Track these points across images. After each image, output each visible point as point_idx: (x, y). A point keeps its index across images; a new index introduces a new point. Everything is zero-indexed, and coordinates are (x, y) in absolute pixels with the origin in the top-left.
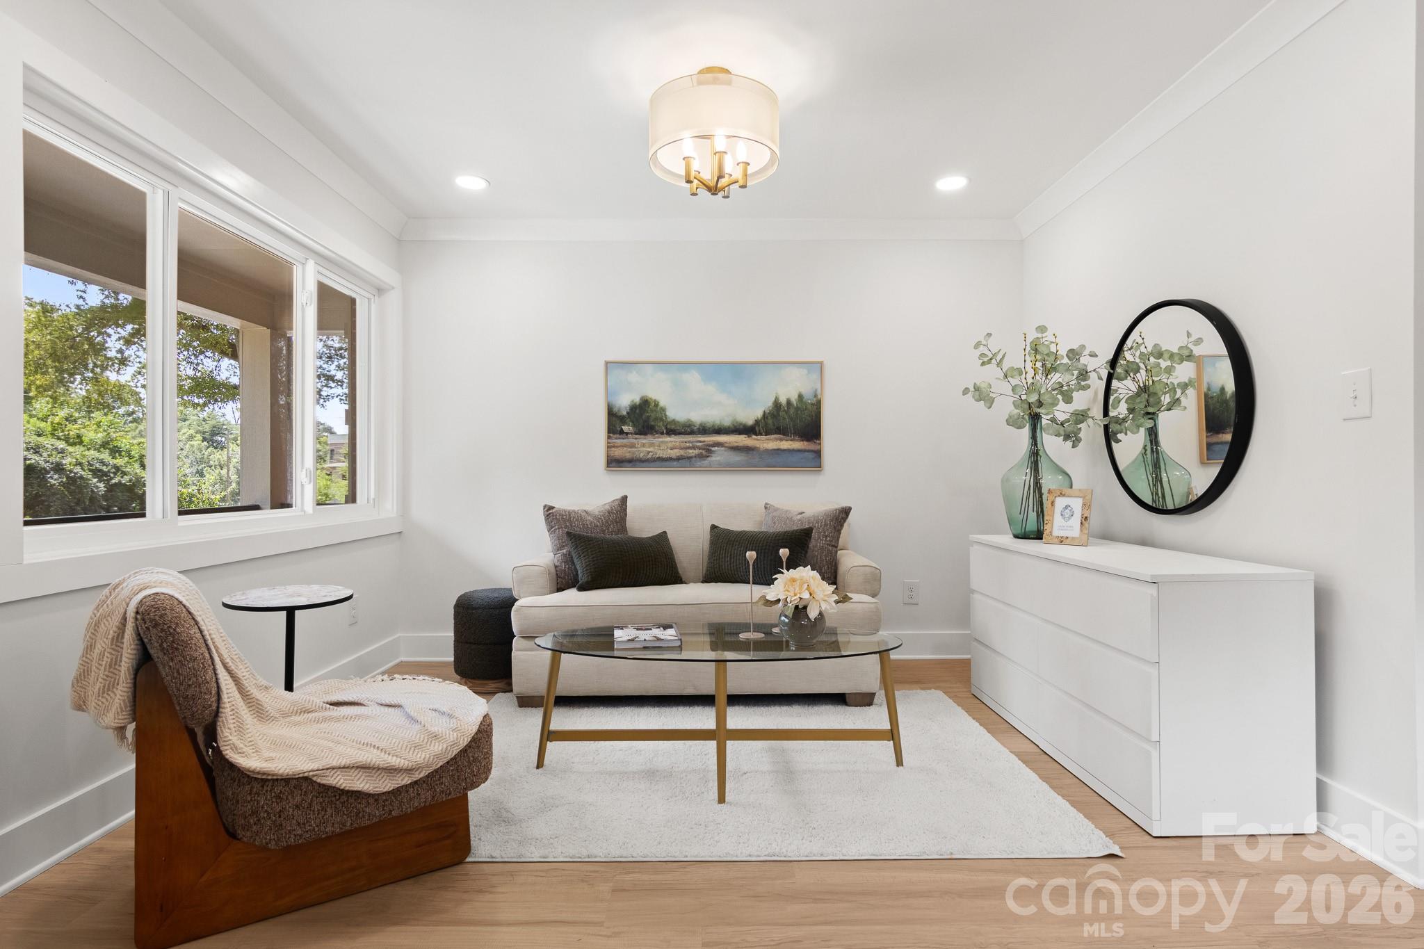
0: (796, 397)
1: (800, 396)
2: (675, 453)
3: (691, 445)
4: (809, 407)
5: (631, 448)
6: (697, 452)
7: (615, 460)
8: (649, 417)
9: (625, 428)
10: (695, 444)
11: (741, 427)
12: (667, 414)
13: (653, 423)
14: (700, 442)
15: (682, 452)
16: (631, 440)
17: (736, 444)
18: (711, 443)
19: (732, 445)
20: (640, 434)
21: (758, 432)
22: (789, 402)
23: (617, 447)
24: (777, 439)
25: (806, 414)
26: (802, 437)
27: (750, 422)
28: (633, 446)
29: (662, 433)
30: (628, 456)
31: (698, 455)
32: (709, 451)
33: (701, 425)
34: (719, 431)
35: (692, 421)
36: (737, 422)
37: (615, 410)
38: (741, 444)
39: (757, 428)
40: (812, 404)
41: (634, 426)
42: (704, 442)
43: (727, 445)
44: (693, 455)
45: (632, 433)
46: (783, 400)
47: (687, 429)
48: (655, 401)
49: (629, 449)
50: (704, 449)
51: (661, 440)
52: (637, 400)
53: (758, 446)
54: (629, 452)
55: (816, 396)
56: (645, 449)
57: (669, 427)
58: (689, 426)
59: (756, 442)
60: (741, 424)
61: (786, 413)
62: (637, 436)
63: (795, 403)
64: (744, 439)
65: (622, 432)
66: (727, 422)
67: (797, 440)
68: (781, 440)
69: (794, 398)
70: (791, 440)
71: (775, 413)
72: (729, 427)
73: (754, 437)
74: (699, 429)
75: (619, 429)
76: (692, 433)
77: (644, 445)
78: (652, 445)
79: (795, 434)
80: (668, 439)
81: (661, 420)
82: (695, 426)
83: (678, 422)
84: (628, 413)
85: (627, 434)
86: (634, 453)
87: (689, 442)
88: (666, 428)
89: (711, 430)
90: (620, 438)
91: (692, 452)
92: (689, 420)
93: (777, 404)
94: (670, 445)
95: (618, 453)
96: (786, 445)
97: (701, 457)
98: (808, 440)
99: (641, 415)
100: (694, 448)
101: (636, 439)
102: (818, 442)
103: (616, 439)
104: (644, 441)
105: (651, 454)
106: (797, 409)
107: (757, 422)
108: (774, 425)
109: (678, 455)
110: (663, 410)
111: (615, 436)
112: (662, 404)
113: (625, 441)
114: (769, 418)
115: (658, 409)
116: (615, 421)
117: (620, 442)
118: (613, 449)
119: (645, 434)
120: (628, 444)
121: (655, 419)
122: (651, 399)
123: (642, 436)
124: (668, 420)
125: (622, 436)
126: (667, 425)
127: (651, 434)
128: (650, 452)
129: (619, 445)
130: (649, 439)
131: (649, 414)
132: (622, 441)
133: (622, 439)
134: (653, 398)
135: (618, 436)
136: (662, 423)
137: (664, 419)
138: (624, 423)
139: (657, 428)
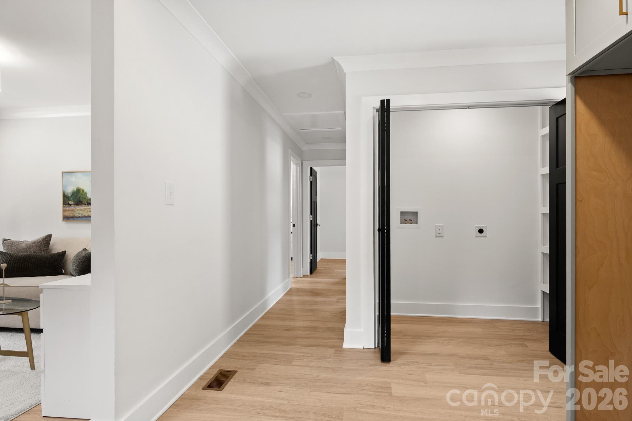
7: (66, 217)
8: (80, 197)
9: (70, 202)
12: (87, 195)
13: (81, 200)
28: (73, 210)
29: (85, 205)
30: (71, 215)
37: (66, 194)
41: (73, 202)
45: (73, 205)
48: (82, 190)
51: (85, 207)
52: (75, 189)
54: (72, 213)
56: (78, 212)
57: (88, 202)
62: (75, 206)
65: (69, 204)
75: (68, 203)
77: (78, 210)
78: (81, 210)
81: (85, 198)
84: (71, 195)
85: (71, 205)
86: (74, 214)
88: (87, 202)
95: (67, 214)
99: (77, 196)
103: (67, 207)
110: (86, 194)
112: (85, 191)
115: (84, 193)
116: (66, 199)
117: (68, 208)
118: (65, 212)
119: (78, 205)
120: (71, 209)
121: (83, 198)
122: (81, 189)
123: (77, 206)
124: (88, 198)
125: (69, 206)
126: (87, 200)
127: (81, 205)
128: (80, 213)
129: (68, 210)
130: (79, 207)
131: (80, 196)
132: (69, 208)
133: (69, 207)
134: (82, 188)
135: (67, 206)
136: (85, 200)
137: (86, 198)
138: (70, 200)
139: (83, 202)
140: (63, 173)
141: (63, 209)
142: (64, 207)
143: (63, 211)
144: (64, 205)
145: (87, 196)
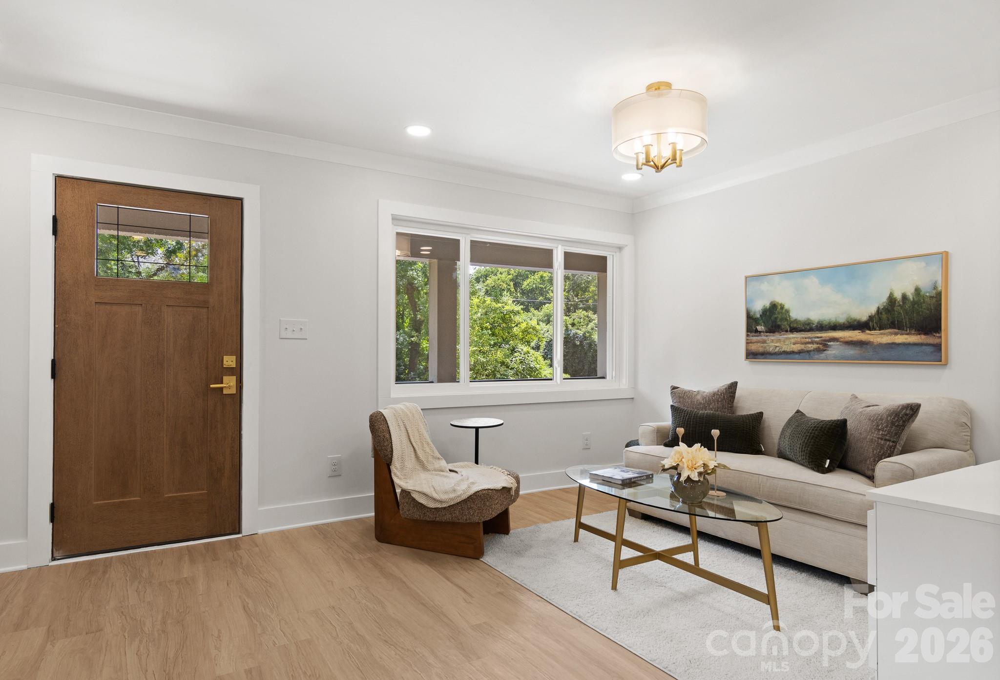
0: (913, 290)
1: (917, 290)
2: (797, 348)
3: (810, 340)
4: (928, 300)
5: (763, 343)
6: (815, 346)
7: (752, 353)
8: (776, 318)
9: (759, 328)
10: (814, 339)
11: (855, 323)
12: (791, 314)
13: (779, 323)
14: (818, 337)
15: (802, 347)
16: (763, 337)
17: (850, 339)
18: (827, 338)
19: (846, 340)
20: (770, 332)
21: (871, 327)
22: (904, 297)
23: (753, 343)
24: (891, 334)
25: (924, 307)
26: (919, 330)
27: (864, 318)
28: (764, 342)
29: (787, 331)
30: (761, 350)
31: (816, 349)
32: (826, 346)
33: (818, 323)
34: (835, 327)
35: (811, 320)
36: (851, 319)
37: (752, 314)
38: (855, 339)
39: (871, 323)
40: (931, 297)
41: (765, 326)
42: (821, 337)
43: (842, 340)
44: (812, 348)
45: (763, 332)
46: (898, 295)
47: (807, 327)
48: (781, 305)
49: (762, 345)
50: (821, 344)
51: (785, 336)
52: (768, 305)
53: (872, 340)
54: (762, 347)
55: (935, 288)
56: (773, 344)
57: (792, 326)
58: (809, 324)
59: (869, 336)
60: (855, 320)
61: (901, 308)
62: (768, 334)
63: (911, 297)
64: (858, 334)
65: (756, 331)
66: (842, 319)
67: (914, 334)
68: (896, 334)
69: (910, 293)
70: (907, 334)
71: (890, 308)
72: (844, 324)
73: (868, 332)
74: (817, 326)
75: (754, 329)
76: (811, 330)
77: (772, 341)
78: (779, 341)
79: (911, 327)
80: (791, 336)
81: (786, 320)
82: (813, 324)
83: (799, 321)
84: (760, 316)
85: (760, 332)
86: (765, 348)
87: (809, 338)
88: (790, 327)
89: (827, 326)
90: (755, 336)
91: (811, 347)
92: (808, 319)
93: (891, 300)
94: (793, 341)
95: (754, 347)
96: (901, 339)
97: (819, 350)
98: (926, 334)
99: (770, 317)
100: (812, 343)
101: (767, 336)
102: (938, 335)
103: (753, 336)
104: (773, 338)
105: (778, 348)
106: (914, 303)
107: (871, 318)
108: (888, 320)
109: (799, 349)
110: (788, 311)
111: (752, 334)
112: (786, 307)
113: (759, 338)
114: (884, 313)
115: (784, 311)
116: (752, 323)
117: (755, 339)
118: (750, 344)
119: (774, 332)
120: (761, 340)
121: (781, 320)
122: (778, 303)
123: (771, 334)
124: (792, 320)
125: (756, 334)
126: (790, 323)
127: (778, 332)
128: (777, 347)
129: (754, 341)
130: (776, 336)
131: (776, 316)
132: (757, 338)
133: (757, 336)
134: (780, 302)
135: (754, 334)
136: (786, 322)
137: (788, 319)
138: (758, 324)
139: (783, 327)
140: (746, 278)
141: (747, 340)
142: (748, 335)
143: (747, 343)
144: (749, 333)
145: (789, 316)
